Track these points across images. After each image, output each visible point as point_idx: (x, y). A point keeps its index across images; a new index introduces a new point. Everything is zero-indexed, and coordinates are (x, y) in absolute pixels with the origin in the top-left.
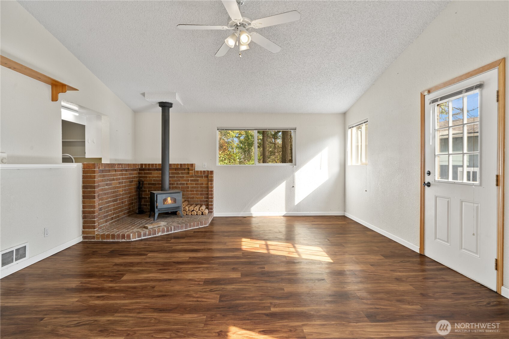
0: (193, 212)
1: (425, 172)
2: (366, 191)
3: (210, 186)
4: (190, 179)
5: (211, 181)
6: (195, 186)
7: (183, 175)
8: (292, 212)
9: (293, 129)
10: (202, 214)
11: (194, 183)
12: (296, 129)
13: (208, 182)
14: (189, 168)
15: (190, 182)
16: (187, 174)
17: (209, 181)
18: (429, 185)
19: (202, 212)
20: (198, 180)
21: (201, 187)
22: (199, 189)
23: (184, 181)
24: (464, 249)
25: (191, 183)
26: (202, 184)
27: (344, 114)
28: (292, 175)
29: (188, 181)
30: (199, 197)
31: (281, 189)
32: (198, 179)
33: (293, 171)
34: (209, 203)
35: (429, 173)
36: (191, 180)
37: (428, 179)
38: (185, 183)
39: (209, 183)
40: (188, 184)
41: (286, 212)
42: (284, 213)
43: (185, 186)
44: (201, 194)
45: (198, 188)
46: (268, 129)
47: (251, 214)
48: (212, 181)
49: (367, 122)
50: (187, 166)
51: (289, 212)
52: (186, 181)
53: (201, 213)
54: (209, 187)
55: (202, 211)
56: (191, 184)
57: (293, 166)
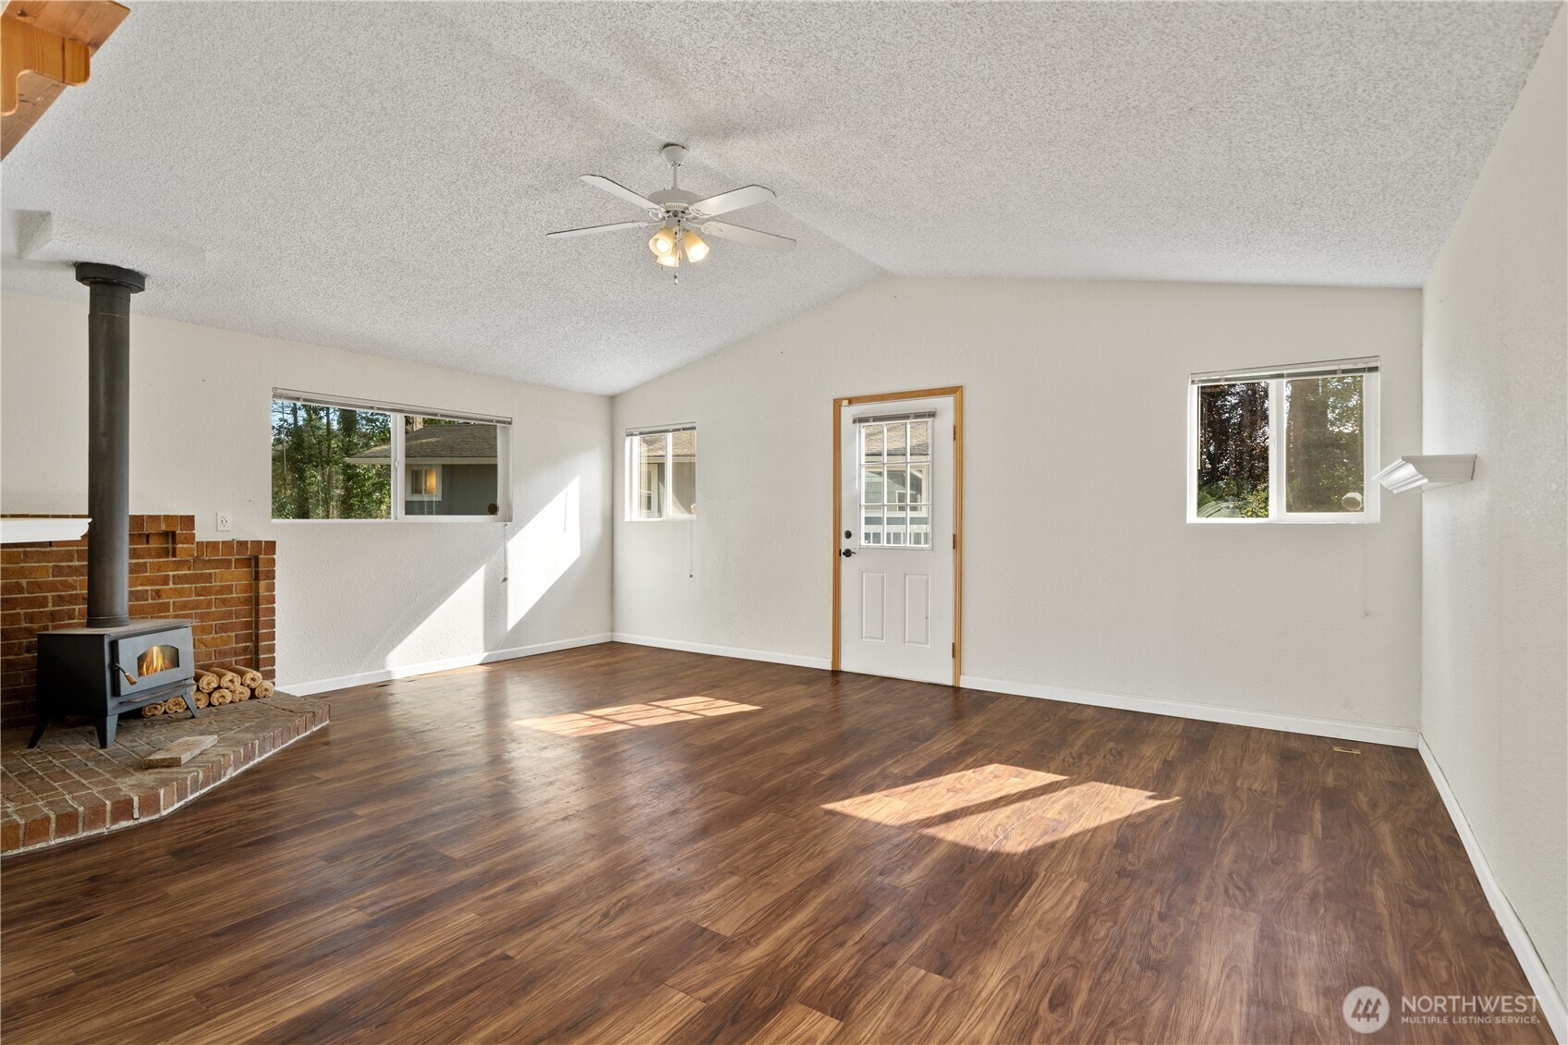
0: (216, 695)
1: (840, 533)
2: (691, 576)
3: (263, 593)
4: (171, 573)
5: (268, 578)
6: (194, 598)
7: (141, 561)
8: (502, 648)
9: (504, 422)
10: (253, 696)
11: (191, 588)
12: (510, 423)
13: (257, 578)
14: (174, 534)
15: (171, 586)
16: (159, 556)
17: (261, 576)
18: (848, 553)
19: (253, 691)
20: (208, 578)
21: (224, 602)
22: (214, 609)
23: (141, 585)
24: (909, 642)
25: (175, 590)
26: (229, 589)
27: (612, 400)
28: (502, 547)
29: (165, 581)
30: (214, 639)
31: (473, 589)
32: (210, 574)
33: (505, 538)
34: (262, 656)
35: (848, 535)
36: (178, 579)
37: (846, 544)
38: (147, 591)
39: (262, 584)
40: (164, 595)
41: (487, 654)
42: (482, 656)
43: (150, 601)
44: (223, 628)
45: (209, 604)
46: (442, 416)
47: (389, 672)
48: (271, 575)
49: (694, 428)
50: (168, 525)
51: (493, 650)
52: (152, 585)
53: (249, 691)
54: (261, 597)
55: (253, 685)
56: (180, 592)
57: (504, 523)
